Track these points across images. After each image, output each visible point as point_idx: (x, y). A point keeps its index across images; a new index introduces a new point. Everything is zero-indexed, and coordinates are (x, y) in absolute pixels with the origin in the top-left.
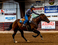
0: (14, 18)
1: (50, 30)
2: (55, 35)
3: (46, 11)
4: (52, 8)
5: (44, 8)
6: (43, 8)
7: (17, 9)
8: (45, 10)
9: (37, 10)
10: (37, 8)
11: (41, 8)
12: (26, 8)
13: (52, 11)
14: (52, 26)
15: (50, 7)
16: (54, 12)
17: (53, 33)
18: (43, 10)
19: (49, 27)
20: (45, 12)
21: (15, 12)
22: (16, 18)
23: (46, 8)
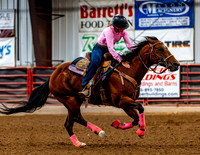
0: (5, 51)
1: (156, 103)
2: (177, 124)
3: (143, 22)
4: (165, 9)
5: (133, 10)
6: (130, 8)
7: (17, 11)
8: (139, 16)
9: (102, 19)
10: (105, 9)
11: (122, 8)
12: (58, 10)
13: (166, 21)
14: (166, 84)
15: (157, 6)
16: (174, 24)
17: (170, 116)
18: (131, 15)
19: (153, 87)
20: (137, 28)
21: (10, 25)
22: (12, 49)
23: (141, 10)
